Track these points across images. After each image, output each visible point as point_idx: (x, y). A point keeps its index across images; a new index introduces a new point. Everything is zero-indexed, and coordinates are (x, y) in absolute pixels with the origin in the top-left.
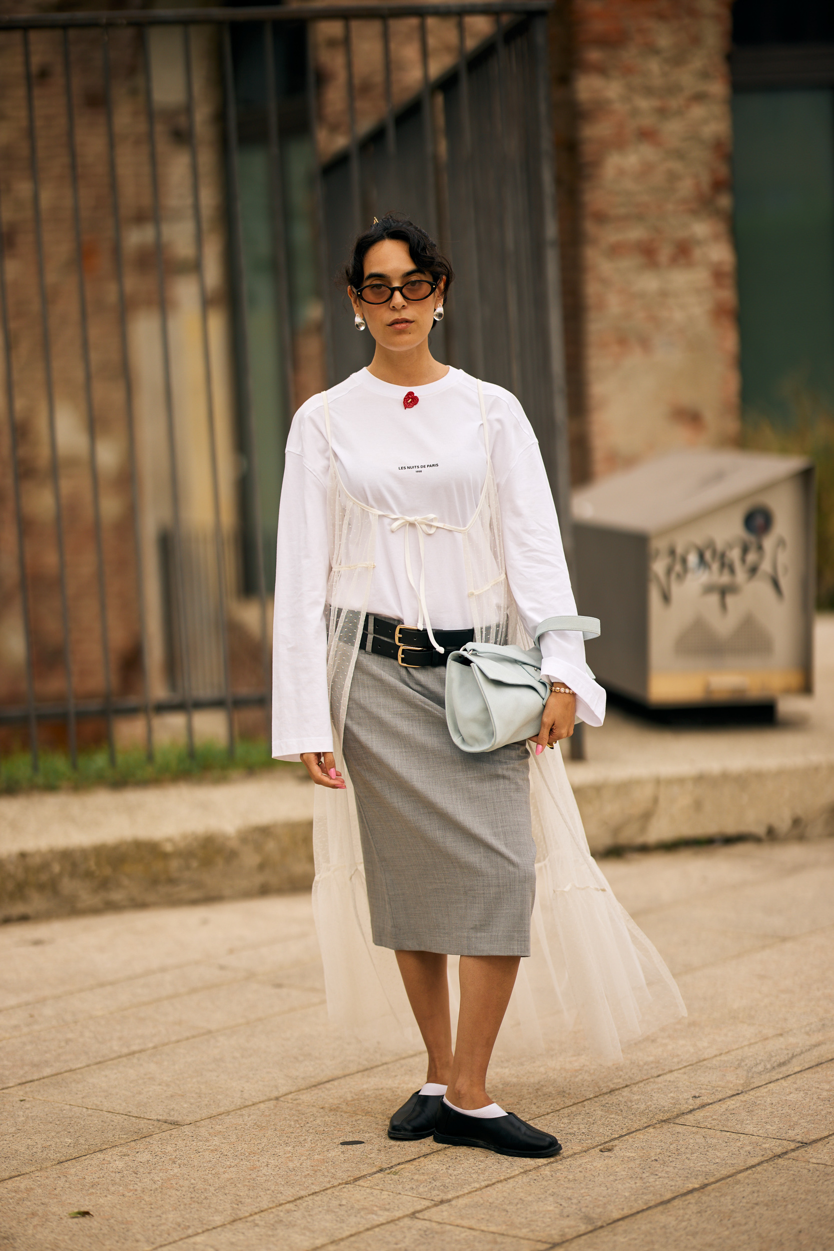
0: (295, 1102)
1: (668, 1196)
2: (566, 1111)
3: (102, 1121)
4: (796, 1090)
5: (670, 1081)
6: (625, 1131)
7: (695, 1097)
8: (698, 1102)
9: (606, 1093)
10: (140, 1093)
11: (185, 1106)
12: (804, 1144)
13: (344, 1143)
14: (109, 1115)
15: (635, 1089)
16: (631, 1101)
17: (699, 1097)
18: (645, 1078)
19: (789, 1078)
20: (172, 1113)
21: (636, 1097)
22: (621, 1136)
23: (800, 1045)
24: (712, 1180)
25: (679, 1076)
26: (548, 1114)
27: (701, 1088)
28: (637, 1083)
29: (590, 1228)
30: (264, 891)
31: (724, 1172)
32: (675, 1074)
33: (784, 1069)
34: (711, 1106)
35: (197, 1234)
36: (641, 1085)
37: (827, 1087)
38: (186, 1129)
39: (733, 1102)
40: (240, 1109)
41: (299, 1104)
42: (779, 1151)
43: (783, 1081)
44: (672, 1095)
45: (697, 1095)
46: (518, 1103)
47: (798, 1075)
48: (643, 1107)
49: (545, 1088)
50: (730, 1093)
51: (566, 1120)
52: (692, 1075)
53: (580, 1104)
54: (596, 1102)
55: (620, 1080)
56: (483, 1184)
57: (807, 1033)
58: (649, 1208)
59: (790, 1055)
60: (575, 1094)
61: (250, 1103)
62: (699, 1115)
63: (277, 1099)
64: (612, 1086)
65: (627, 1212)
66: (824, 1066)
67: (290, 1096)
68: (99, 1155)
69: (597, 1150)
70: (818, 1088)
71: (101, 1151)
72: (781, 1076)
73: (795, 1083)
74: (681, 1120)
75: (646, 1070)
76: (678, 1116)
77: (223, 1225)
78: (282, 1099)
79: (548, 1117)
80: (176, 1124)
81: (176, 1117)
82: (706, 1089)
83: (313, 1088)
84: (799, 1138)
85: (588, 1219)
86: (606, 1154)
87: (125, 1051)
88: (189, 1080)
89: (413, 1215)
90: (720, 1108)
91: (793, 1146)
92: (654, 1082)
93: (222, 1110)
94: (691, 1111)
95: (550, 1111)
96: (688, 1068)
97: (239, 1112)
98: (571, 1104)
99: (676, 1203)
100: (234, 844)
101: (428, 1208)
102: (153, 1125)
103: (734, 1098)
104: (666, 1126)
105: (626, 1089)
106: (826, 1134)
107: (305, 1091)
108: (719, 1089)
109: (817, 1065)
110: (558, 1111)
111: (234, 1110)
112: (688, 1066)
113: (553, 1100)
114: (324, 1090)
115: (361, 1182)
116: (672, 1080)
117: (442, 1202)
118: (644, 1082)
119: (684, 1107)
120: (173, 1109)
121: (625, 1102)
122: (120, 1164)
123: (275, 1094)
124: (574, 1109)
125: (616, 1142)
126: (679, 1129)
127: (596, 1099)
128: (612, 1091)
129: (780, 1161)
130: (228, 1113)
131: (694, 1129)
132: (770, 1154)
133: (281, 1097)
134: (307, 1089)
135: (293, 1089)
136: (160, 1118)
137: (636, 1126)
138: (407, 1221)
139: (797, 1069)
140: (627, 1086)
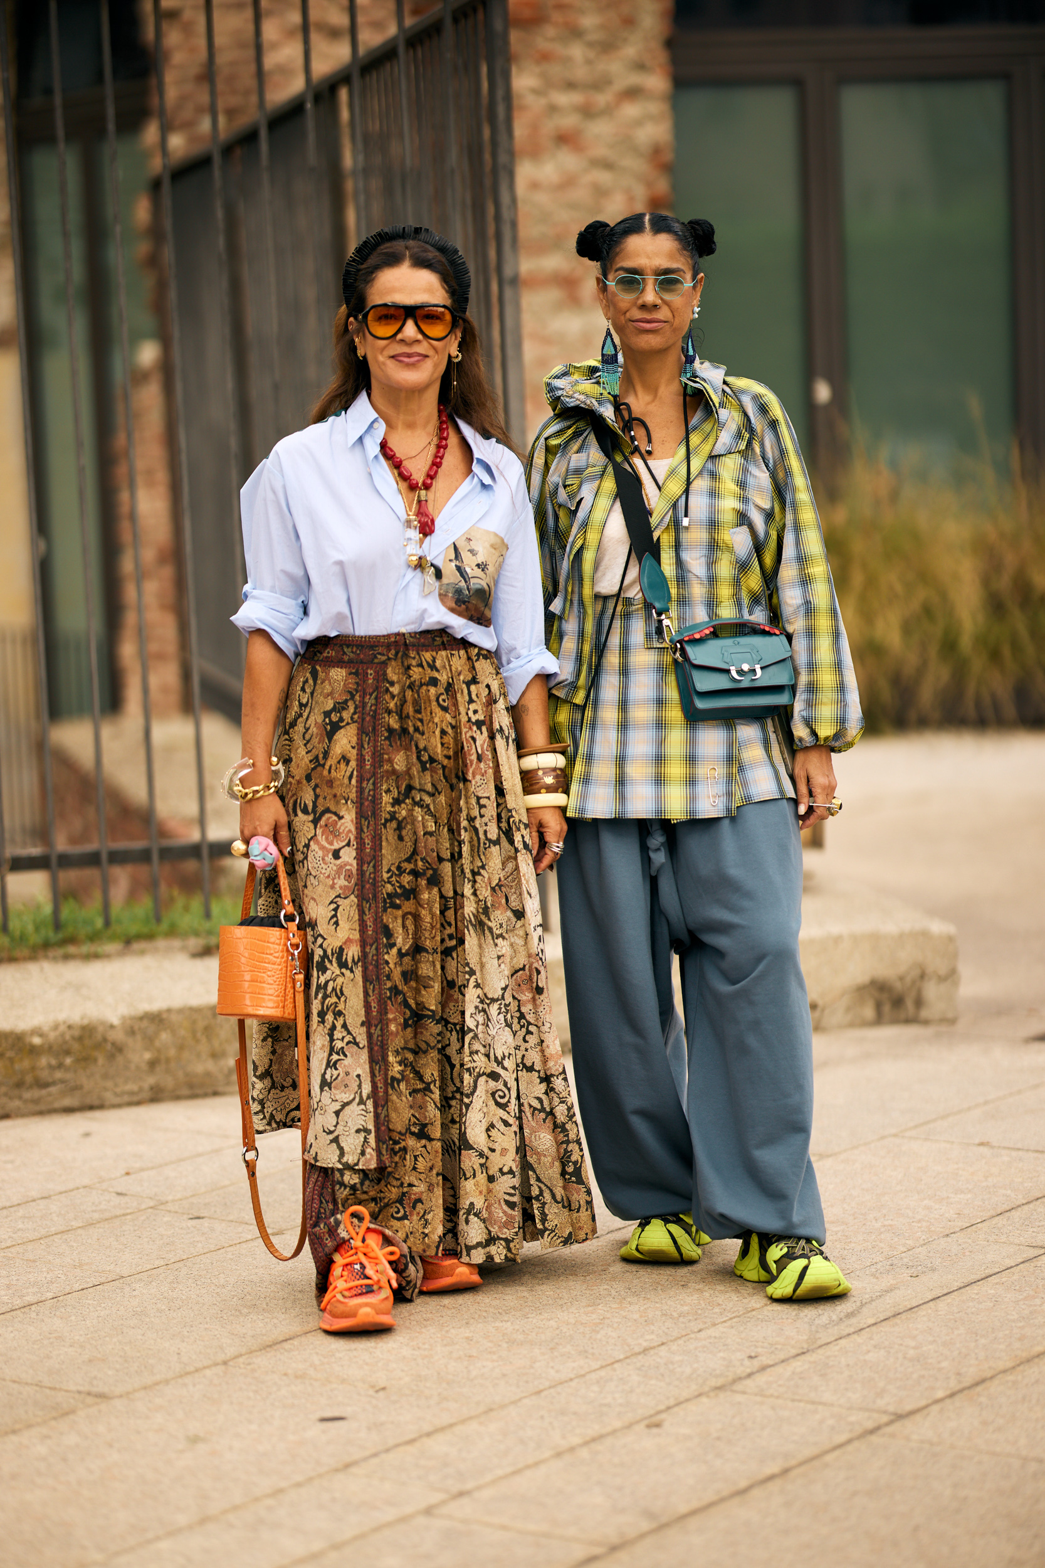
0: (249, 1367)
1: (743, 1484)
2: (593, 1376)
3: (8, 1394)
4: (875, 1347)
5: (715, 1337)
6: (672, 1402)
7: (751, 1357)
8: (756, 1363)
9: (639, 1353)
10: (48, 1357)
11: (110, 1373)
12: (899, 1417)
13: (324, 1420)
14: (15, 1386)
15: (674, 1347)
16: (672, 1363)
17: (756, 1357)
18: (684, 1333)
19: (863, 1332)
20: (95, 1382)
21: (677, 1358)
22: (669, 1408)
23: (868, 1290)
24: (793, 1462)
25: (725, 1330)
26: (571, 1380)
27: (756, 1347)
28: (675, 1340)
29: (654, 1525)
30: (156, 1096)
31: (808, 1452)
32: (721, 1328)
33: (853, 1320)
34: (772, 1368)
35: (158, 1538)
36: (681, 1342)
37: (913, 1343)
38: (117, 1403)
39: (799, 1363)
40: (181, 1376)
41: (253, 1370)
42: (870, 1425)
43: (855, 1336)
44: (721, 1354)
45: (753, 1354)
46: (532, 1367)
47: (874, 1328)
48: (688, 1370)
49: (561, 1347)
50: (794, 1352)
51: (596, 1388)
52: (742, 1329)
53: (609, 1368)
54: (628, 1364)
55: (653, 1337)
56: (510, 1470)
57: (873, 1275)
58: (723, 1500)
59: (858, 1304)
60: (600, 1354)
61: (192, 1369)
62: (761, 1379)
63: (225, 1363)
64: (645, 1344)
65: (695, 1504)
66: (903, 1316)
67: (241, 1360)
68: (14, 1438)
69: (642, 1425)
70: (901, 1345)
71: (14, 1432)
72: (852, 1330)
73: (871, 1338)
74: (739, 1387)
75: (683, 1323)
76: (734, 1381)
77: (190, 1527)
78: (231, 1363)
79: (573, 1384)
80: (102, 1396)
81: (100, 1388)
82: (762, 1347)
83: (268, 1349)
84: (891, 1409)
85: (649, 1514)
86: (655, 1430)
87: (18, 1302)
88: (107, 1339)
89: (428, 1511)
90: (786, 1371)
91: (885, 1419)
92: (696, 1339)
93: (158, 1377)
94: (749, 1375)
95: (572, 1376)
96: (734, 1320)
97: (180, 1380)
98: (598, 1367)
99: (755, 1492)
100: (118, 1036)
101: (444, 1502)
102: (74, 1398)
103: (799, 1358)
104: (722, 1395)
105: (663, 1347)
106: (923, 1403)
107: (259, 1353)
108: (779, 1347)
109: (894, 1316)
110: (583, 1376)
111: (173, 1379)
112: (734, 1317)
113: (574, 1362)
114: (282, 1351)
115: (354, 1470)
116: (717, 1335)
117: (461, 1494)
118: (683, 1338)
119: (741, 1371)
120: (95, 1378)
121: (666, 1364)
122: (42, 1449)
123: (221, 1357)
124: (603, 1373)
125: (663, 1416)
126: (739, 1398)
127: (628, 1361)
128: (645, 1350)
129: (874, 1439)
130: (167, 1382)
131: (758, 1399)
132: (859, 1430)
133: (229, 1360)
134: (261, 1350)
135: (243, 1350)
136: (81, 1388)
137: (685, 1394)
138: (422, 1520)
139: (871, 1321)
140: (663, 1344)
